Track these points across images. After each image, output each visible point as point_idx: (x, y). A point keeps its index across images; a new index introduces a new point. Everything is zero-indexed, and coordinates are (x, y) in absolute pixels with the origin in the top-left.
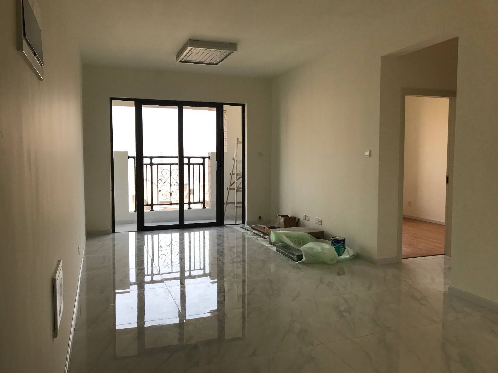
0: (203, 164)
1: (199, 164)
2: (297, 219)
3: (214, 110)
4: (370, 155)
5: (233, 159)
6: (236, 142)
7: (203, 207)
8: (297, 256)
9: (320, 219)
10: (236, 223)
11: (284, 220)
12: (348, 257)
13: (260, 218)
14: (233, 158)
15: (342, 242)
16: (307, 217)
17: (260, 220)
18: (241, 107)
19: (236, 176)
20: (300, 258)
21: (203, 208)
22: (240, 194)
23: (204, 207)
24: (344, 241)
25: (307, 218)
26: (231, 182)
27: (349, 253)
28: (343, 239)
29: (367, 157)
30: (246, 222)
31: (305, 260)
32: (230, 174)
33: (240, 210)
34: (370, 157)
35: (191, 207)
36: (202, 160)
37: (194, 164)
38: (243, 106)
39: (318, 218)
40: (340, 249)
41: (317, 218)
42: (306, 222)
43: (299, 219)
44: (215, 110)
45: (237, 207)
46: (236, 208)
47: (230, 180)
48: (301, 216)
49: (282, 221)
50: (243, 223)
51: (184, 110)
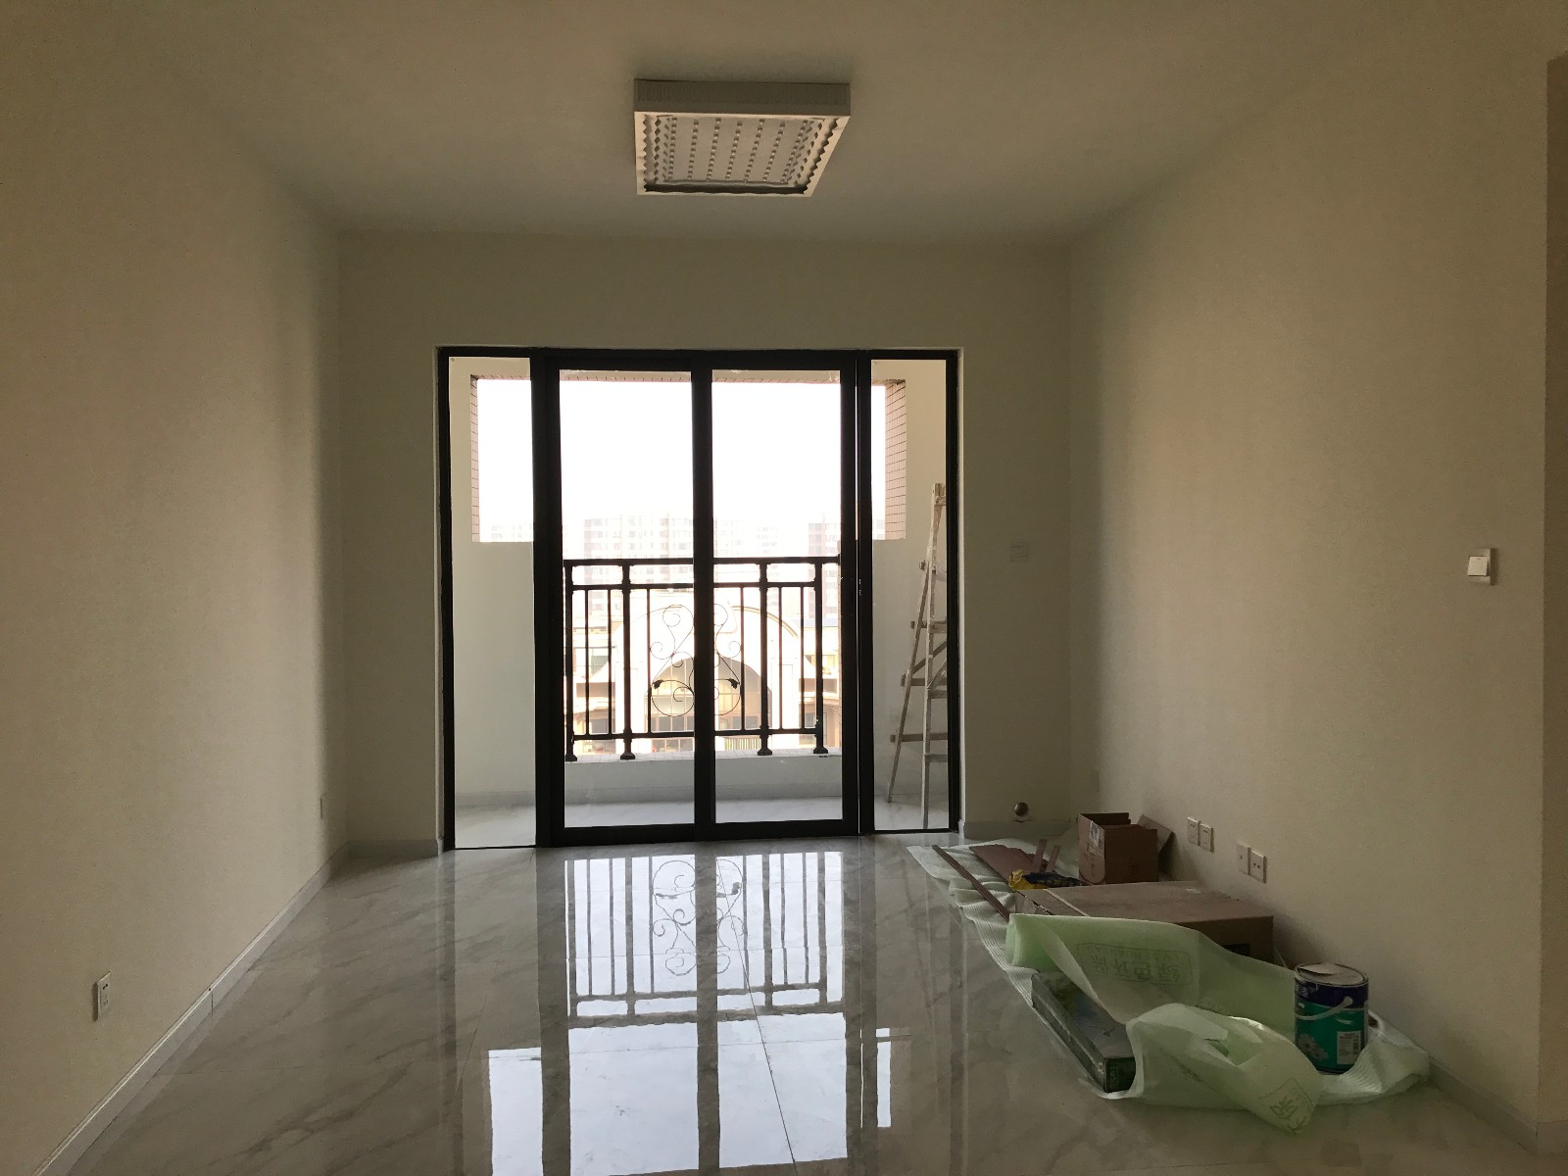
0: (817, 584)
1: (802, 585)
2: (1163, 837)
3: (834, 381)
4: (1493, 570)
5: (923, 568)
6: (933, 503)
7: (814, 746)
8: (1110, 1063)
9: (1258, 854)
10: (926, 821)
11: (1103, 838)
12: (1374, 1088)
13: (1023, 810)
14: (924, 564)
15: (1348, 1000)
16: (1203, 835)
17: (1021, 818)
18: (942, 364)
19: (931, 634)
20: (1120, 1074)
21: (815, 751)
22: (941, 705)
23: (820, 749)
24: (1359, 994)
25: (1205, 838)
26: (914, 656)
27: (1378, 1065)
28: (1357, 981)
29: (1477, 584)
30: (962, 824)
31: (1147, 1090)
32: (913, 623)
33: (941, 770)
34: (1493, 582)
35: (769, 747)
36: (812, 567)
37: (780, 585)
38: (951, 358)
39: (1249, 850)
40: (1340, 1034)
41: (1247, 846)
42: (1199, 854)
43: (1172, 835)
44: (838, 378)
45: (929, 758)
46: (927, 764)
47: (913, 648)
48: (1179, 821)
49: (1096, 843)
50: (954, 827)
51: (715, 386)
